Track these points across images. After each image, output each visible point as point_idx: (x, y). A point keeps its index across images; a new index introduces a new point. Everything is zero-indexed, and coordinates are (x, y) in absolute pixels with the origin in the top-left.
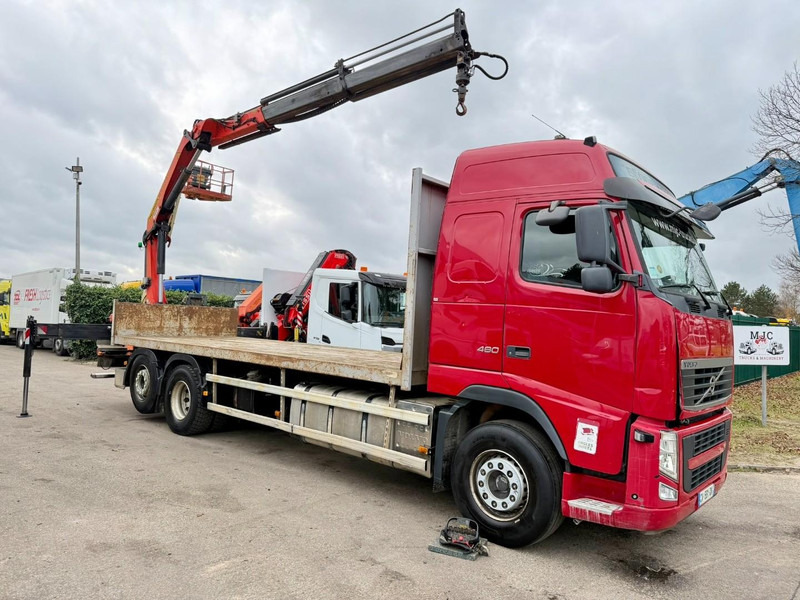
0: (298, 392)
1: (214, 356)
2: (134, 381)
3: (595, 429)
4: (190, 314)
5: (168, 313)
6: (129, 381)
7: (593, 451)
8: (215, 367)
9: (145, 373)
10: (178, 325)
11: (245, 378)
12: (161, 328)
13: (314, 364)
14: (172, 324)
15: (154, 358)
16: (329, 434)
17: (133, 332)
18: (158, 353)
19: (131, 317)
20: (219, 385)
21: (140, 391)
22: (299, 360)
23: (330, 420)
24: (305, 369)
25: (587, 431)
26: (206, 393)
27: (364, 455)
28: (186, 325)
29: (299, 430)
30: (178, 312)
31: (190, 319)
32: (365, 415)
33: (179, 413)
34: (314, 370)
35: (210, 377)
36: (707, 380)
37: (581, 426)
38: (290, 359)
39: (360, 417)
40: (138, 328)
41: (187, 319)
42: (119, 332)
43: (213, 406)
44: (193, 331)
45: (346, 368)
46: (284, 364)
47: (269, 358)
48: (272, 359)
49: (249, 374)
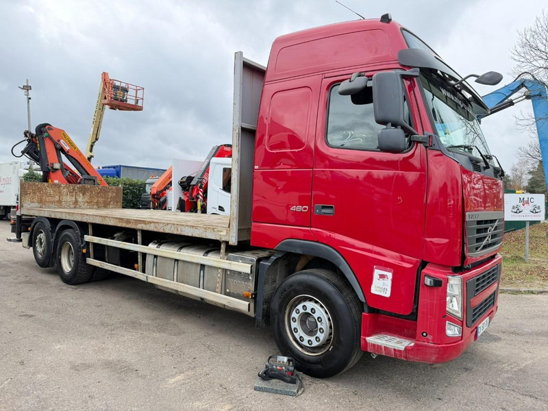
0: (152, 248)
1: (89, 221)
2: (35, 243)
3: (390, 275)
4: (84, 191)
5: (65, 190)
6: (32, 243)
7: (388, 294)
8: (90, 230)
9: (42, 236)
10: (74, 199)
11: (113, 238)
12: (60, 202)
13: (161, 225)
14: (69, 199)
15: (48, 224)
16: (175, 282)
17: (36, 205)
18: (51, 220)
19: (35, 193)
20: (95, 244)
21: (40, 250)
22: (150, 222)
23: (176, 270)
24: (155, 230)
25: (382, 276)
26: (84, 251)
27: (202, 299)
28: (80, 200)
29: (153, 279)
30: (74, 189)
31: (83, 195)
32: (203, 266)
33: (67, 267)
34: (161, 231)
35: (88, 238)
36: (486, 229)
37: (377, 272)
38: (144, 222)
39: (199, 268)
40: (41, 201)
41: (81, 195)
42: (25, 205)
43: (91, 261)
44: (86, 204)
45: (187, 228)
46: (140, 226)
47: (128, 221)
48: (130, 223)
49: (115, 235)
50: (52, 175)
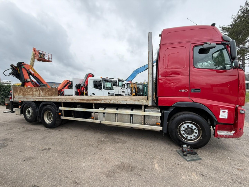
0: (101, 110)
1: (62, 101)
2: (25, 112)
3: (227, 111)
4: (43, 90)
5: (34, 90)
6: (23, 112)
7: (226, 118)
8: (62, 105)
9: (30, 109)
10: (38, 93)
12: (32, 94)
13: (108, 101)
14: (36, 93)
15: (34, 104)
16: (116, 122)
17: (22, 96)
18: (35, 102)
19: (20, 91)
20: (65, 111)
21: (28, 115)
22: (101, 100)
23: (116, 118)
24: (104, 103)
25: (224, 112)
26: (60, 114)
27: (131, 127)
28: (41, 93)
29: (103, 122)
30: (38, 89)
31: (43, 91)
32: (132, 115)
33: (47, 121)
34: (108, 103)
35: (60, 108)
37: (221, 111)
38: (98, 100)
39: (130, 116)
40: (23, 95)
41: (42, 91)
42: (15, 97)
43: (63, 118)
44: (44, 95)
45: (123, 101)
46: (95, 102)
47: (88, 100)
48: (89, 101)
49: (77, 106)
50: (27, 84)
